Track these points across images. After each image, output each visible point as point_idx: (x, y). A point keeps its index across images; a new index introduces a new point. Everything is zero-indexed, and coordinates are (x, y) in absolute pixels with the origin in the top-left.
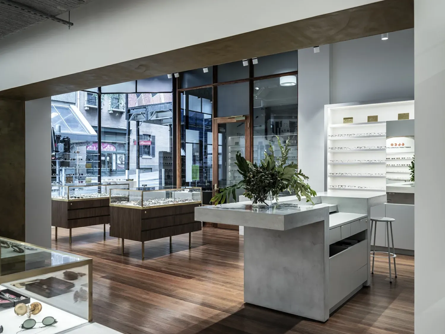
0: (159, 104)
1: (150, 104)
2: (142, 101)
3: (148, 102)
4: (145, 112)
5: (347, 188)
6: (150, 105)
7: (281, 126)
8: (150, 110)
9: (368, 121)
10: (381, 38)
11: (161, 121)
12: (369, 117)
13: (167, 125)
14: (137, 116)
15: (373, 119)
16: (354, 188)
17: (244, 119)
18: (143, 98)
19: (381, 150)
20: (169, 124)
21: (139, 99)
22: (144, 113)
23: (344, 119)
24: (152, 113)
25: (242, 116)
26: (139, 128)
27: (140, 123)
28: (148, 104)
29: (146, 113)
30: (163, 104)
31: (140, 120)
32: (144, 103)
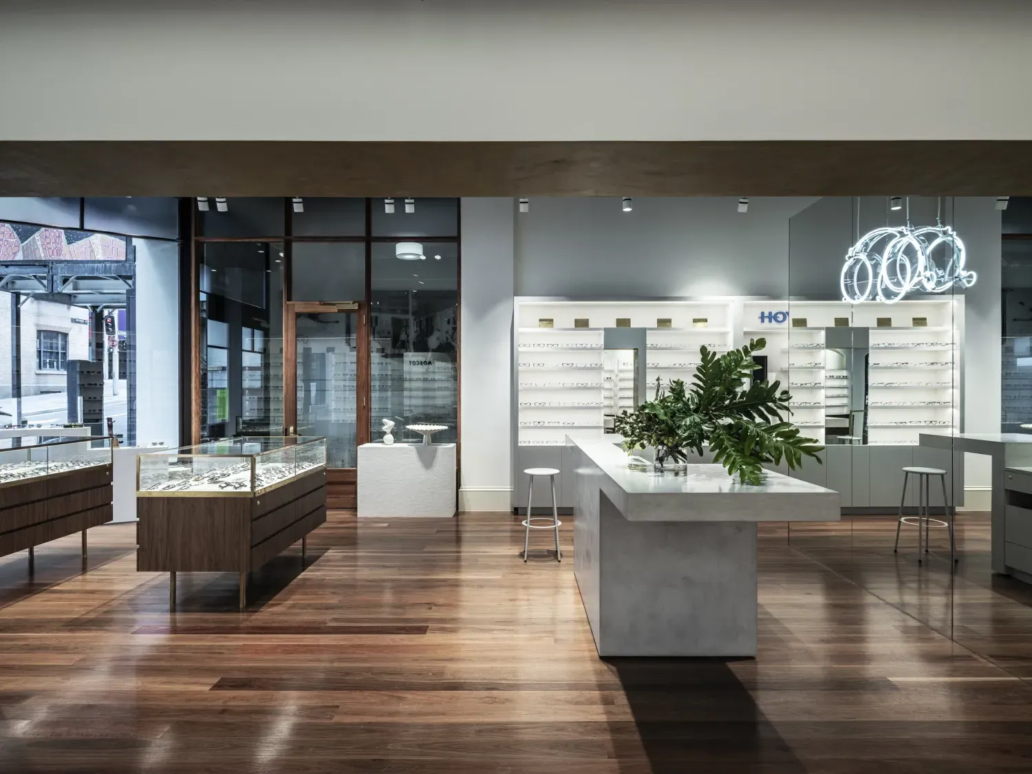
0: (88, 262)
1: (62, 258)
2: (35, 250)
3: (55, 254)
4: (45, 275)
5: (546, 425)
6: (61, 262)
7: (376, 325)
8: (61, 272)
9: (576, 326)
10: (622, 208)
11: (72, 298)
12: (576, 321)
13: (86, 307)
14: (13, 283)
15: (582, 324)
16: (557, 425)
17: (357, 308)
18: (39, 243)
19: (598, 368)
20: (90, 304)
21: (27, 244)
22: (44, 278)
23: (541, 320)
24: (65, 280)
25: (351, 302)
26: (19, 308)
27: (23, 298)
28: (55, 258)
29: (50, 278)
30: (100, 262)
31: (22, 291)
32: (42, 255)
